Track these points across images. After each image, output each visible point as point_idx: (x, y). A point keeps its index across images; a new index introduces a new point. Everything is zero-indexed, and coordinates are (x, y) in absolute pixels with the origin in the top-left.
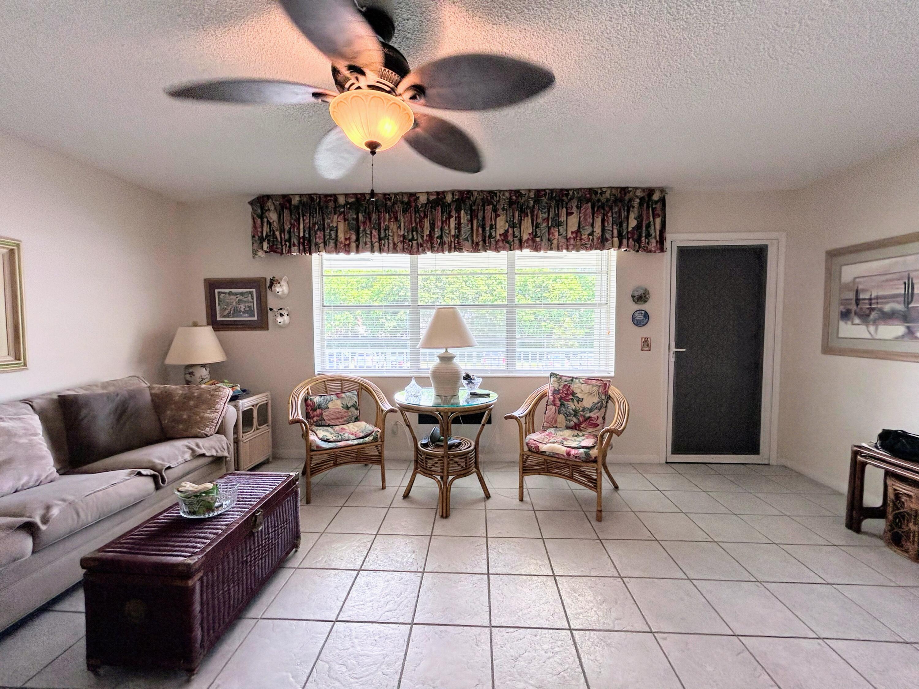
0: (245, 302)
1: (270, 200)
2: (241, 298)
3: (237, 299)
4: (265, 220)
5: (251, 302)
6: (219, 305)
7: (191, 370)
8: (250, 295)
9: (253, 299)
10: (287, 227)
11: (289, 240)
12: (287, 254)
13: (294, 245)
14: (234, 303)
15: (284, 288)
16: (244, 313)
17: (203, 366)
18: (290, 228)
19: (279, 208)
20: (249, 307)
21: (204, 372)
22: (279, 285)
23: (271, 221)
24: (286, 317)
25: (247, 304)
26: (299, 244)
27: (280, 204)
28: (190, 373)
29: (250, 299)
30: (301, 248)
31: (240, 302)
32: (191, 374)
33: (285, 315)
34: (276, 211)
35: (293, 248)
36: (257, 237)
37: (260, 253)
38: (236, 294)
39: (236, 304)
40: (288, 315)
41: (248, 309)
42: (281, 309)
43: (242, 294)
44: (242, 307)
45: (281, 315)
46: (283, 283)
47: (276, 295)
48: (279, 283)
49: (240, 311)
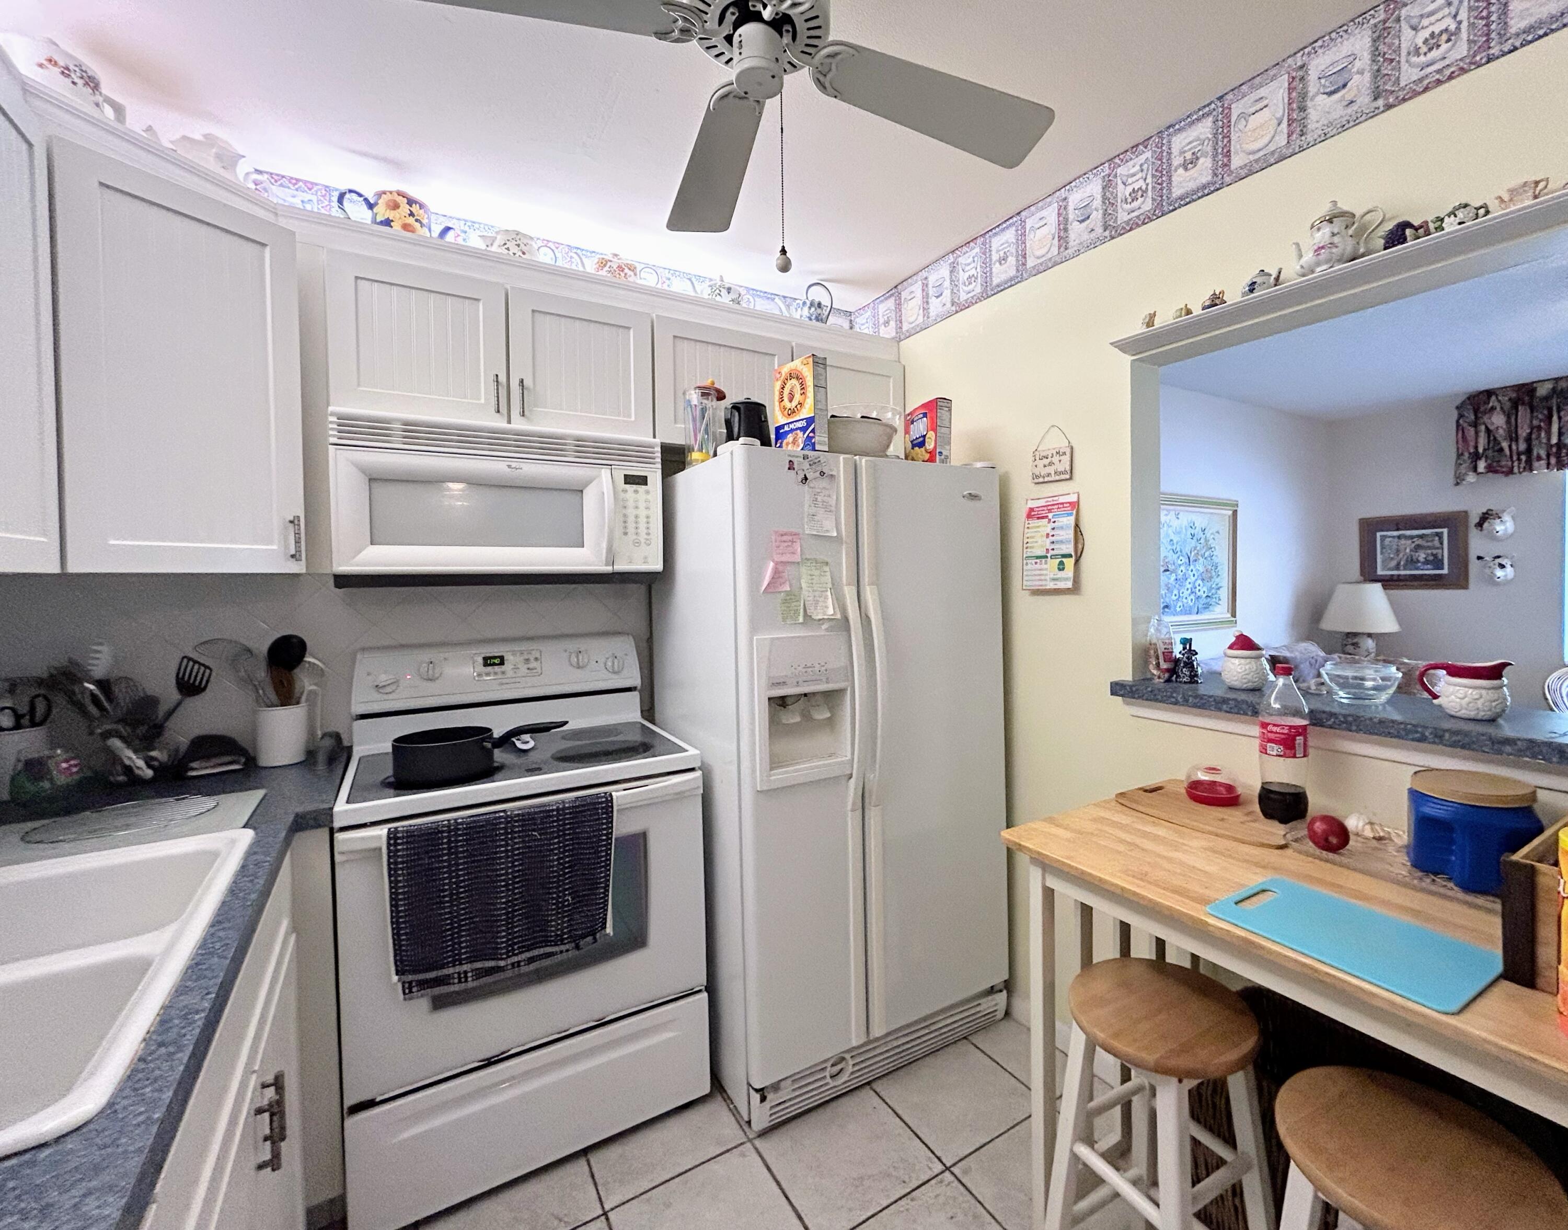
0: (1429, 548)
1: (1493, 398)
2: (1420, 542)
3: (1413, 545)
4: (1483, 428)
5: (1438, 548)
6: (1382, 553)
7: (1355, 641)
8: (1437, 538)
9: (1442, 543)
10: (1523, 432)
11: (1529, 451)
12: (1520, 473)
13: (1539, 458)
14: (1408, 550)
15: (1508, 524)
16: (1424, 563)
17: (1370, 635)
18: (1531, 434)
19: (1508, 405)
20: (1432, 554)
21: (1370, 644)
22: (1498, 521)
23: (1491, 428)
24: (1509, 569)
25: (1429, 551)
26: (1548, 456)
27: (1510, 399)
28: (1353, 644)
29: (1437, 543)
30: (1553, 461)
31: (1418, 548)
32: (1355, 645)
33: (1508, 566)
34: (1504, 412)
35: (1536, 464)
36: (1466, 455)
37: (1471, 478)
38: (1412, 537)
39: (1411, 550)
40: (1512, 566)
41: (1431, 558)
42: (1499, 557)
43: (1421, 537)
44: (1422, 556)
45: (1502, 566)
46: (1506, 517)
47: (1493, 537)
48: (1500, 518)
49: (1418, 561)
